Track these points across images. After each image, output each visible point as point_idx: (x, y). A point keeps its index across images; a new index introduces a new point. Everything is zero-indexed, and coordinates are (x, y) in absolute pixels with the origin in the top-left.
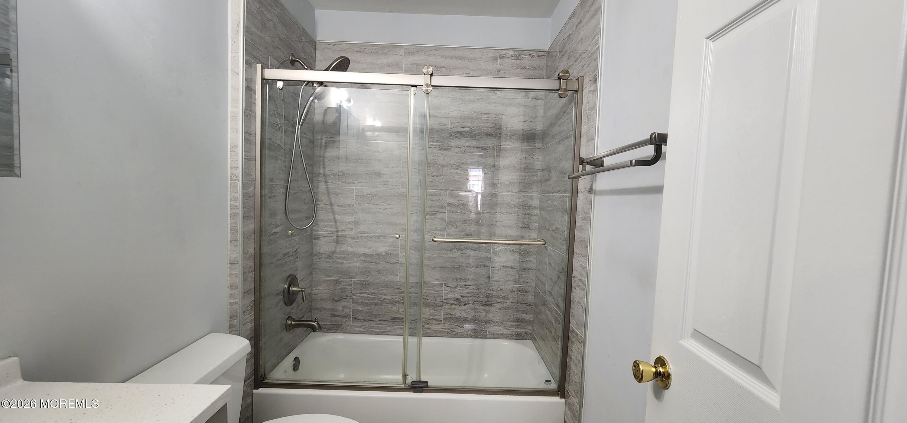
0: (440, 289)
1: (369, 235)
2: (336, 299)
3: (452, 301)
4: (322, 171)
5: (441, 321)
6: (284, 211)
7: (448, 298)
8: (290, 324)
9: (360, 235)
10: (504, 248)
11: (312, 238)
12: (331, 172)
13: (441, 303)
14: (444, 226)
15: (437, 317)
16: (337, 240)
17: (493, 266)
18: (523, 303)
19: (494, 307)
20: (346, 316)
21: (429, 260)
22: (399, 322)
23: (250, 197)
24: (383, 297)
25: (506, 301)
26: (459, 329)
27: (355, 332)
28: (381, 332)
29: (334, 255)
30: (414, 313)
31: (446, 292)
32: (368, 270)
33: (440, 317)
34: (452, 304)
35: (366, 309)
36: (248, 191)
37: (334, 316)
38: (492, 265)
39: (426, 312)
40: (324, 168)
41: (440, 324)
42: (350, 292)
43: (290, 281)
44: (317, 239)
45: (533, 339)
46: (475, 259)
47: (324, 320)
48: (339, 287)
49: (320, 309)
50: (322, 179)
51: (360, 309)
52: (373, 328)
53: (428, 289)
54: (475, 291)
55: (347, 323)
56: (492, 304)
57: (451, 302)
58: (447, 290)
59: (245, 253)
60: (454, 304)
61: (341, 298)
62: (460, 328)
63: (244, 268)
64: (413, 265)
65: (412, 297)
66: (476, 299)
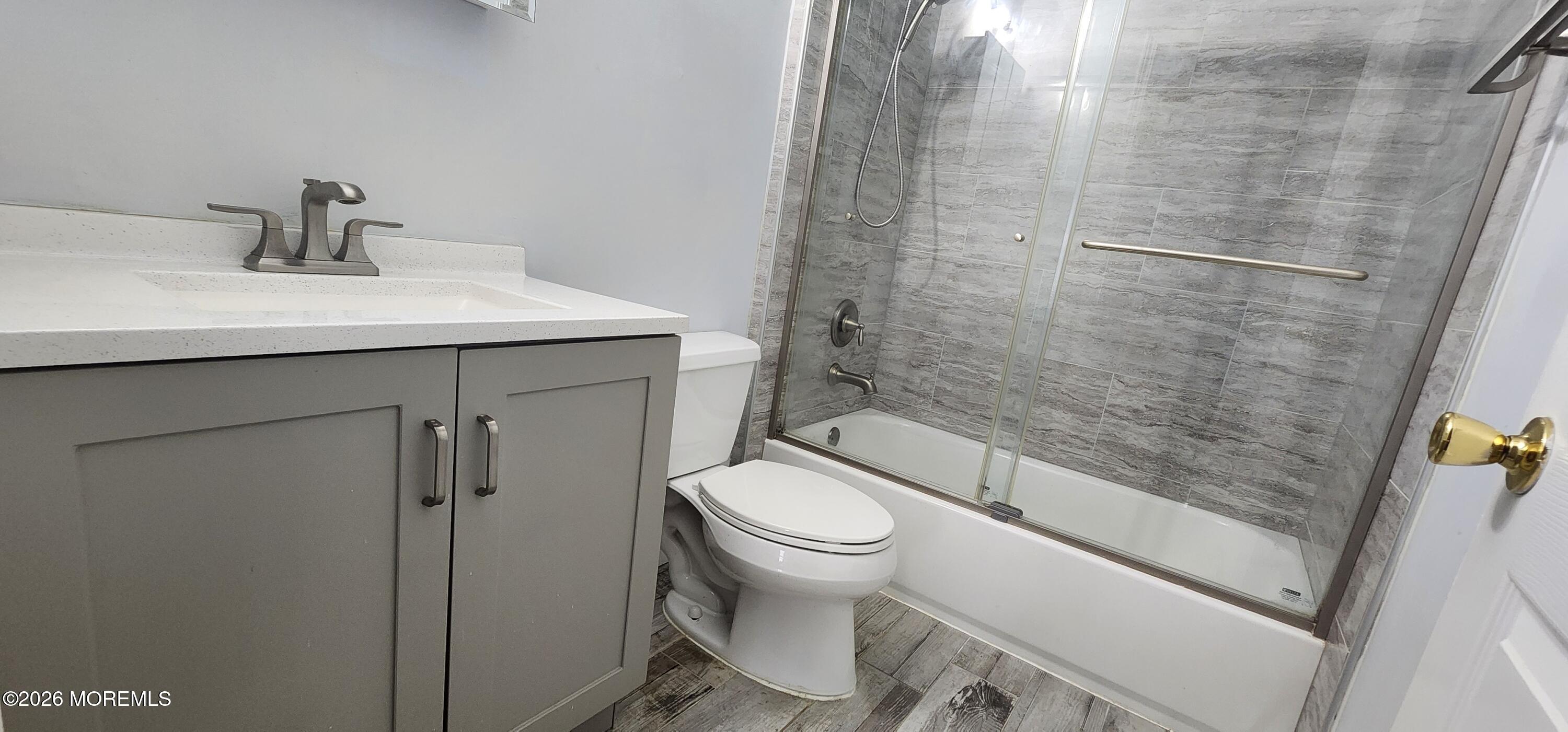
0: (1103, 383)
1: (988, 262)
2: (914, 363)
3: (1124, 412)
4: (929, 145)
5: (1092, 444)
6: (853, 194)
7: (1117, 403)
8: (834, 374)
9: (972, 260)
10: (1275, 323)
11: (895, 256)
12: (945, 147)
13: (1099, 410)
14: (1140, 261)
15: (1085, 435)
16: (933, 264)
17: (1236, 358)
18: (1297, 454)
19: (1219, 444)
20: (925, 396)
21: (1092, 324)
22: (1011, 425)
23: (802, 150)
24: (991, 375)
25: (1253, 438)
26: (1125, 468)
27: (933, 425)
28: (975, 436)
29: (924, 291)
30: (1041, 416)
31: (1116, 392)
32: (975, 323)
33: (1091, 437)
34: (1121, 418)
35: (958, 390)
36: (800, 140)
37: (906, 390)
38: (1235, 354)
39: (1064, 421)
40: (934, 138)
41: (1089, 449)
42: (938, 356)
43: (844, 310)
44: (903, 260)
45: (1302, 535)
46: (1196, 336)
47: (890, 393)
48: (923, 345)
49: (887, 375)
50: (927, 157)
51: (948, 389)
52: (963, 425)
53: (1079, 378)
54: (1182, 403)
55: (923, 407)
56: (1216, 437)
57: (1120, 412)
58: (1117, 387)
59: (782, 235)
60: (1127, 419)
61: (922, 364)
62: (1128, 467)
63: (778, 256)
64: (1057, 328)
65: (1043, 387)
66: (1179, 419)
